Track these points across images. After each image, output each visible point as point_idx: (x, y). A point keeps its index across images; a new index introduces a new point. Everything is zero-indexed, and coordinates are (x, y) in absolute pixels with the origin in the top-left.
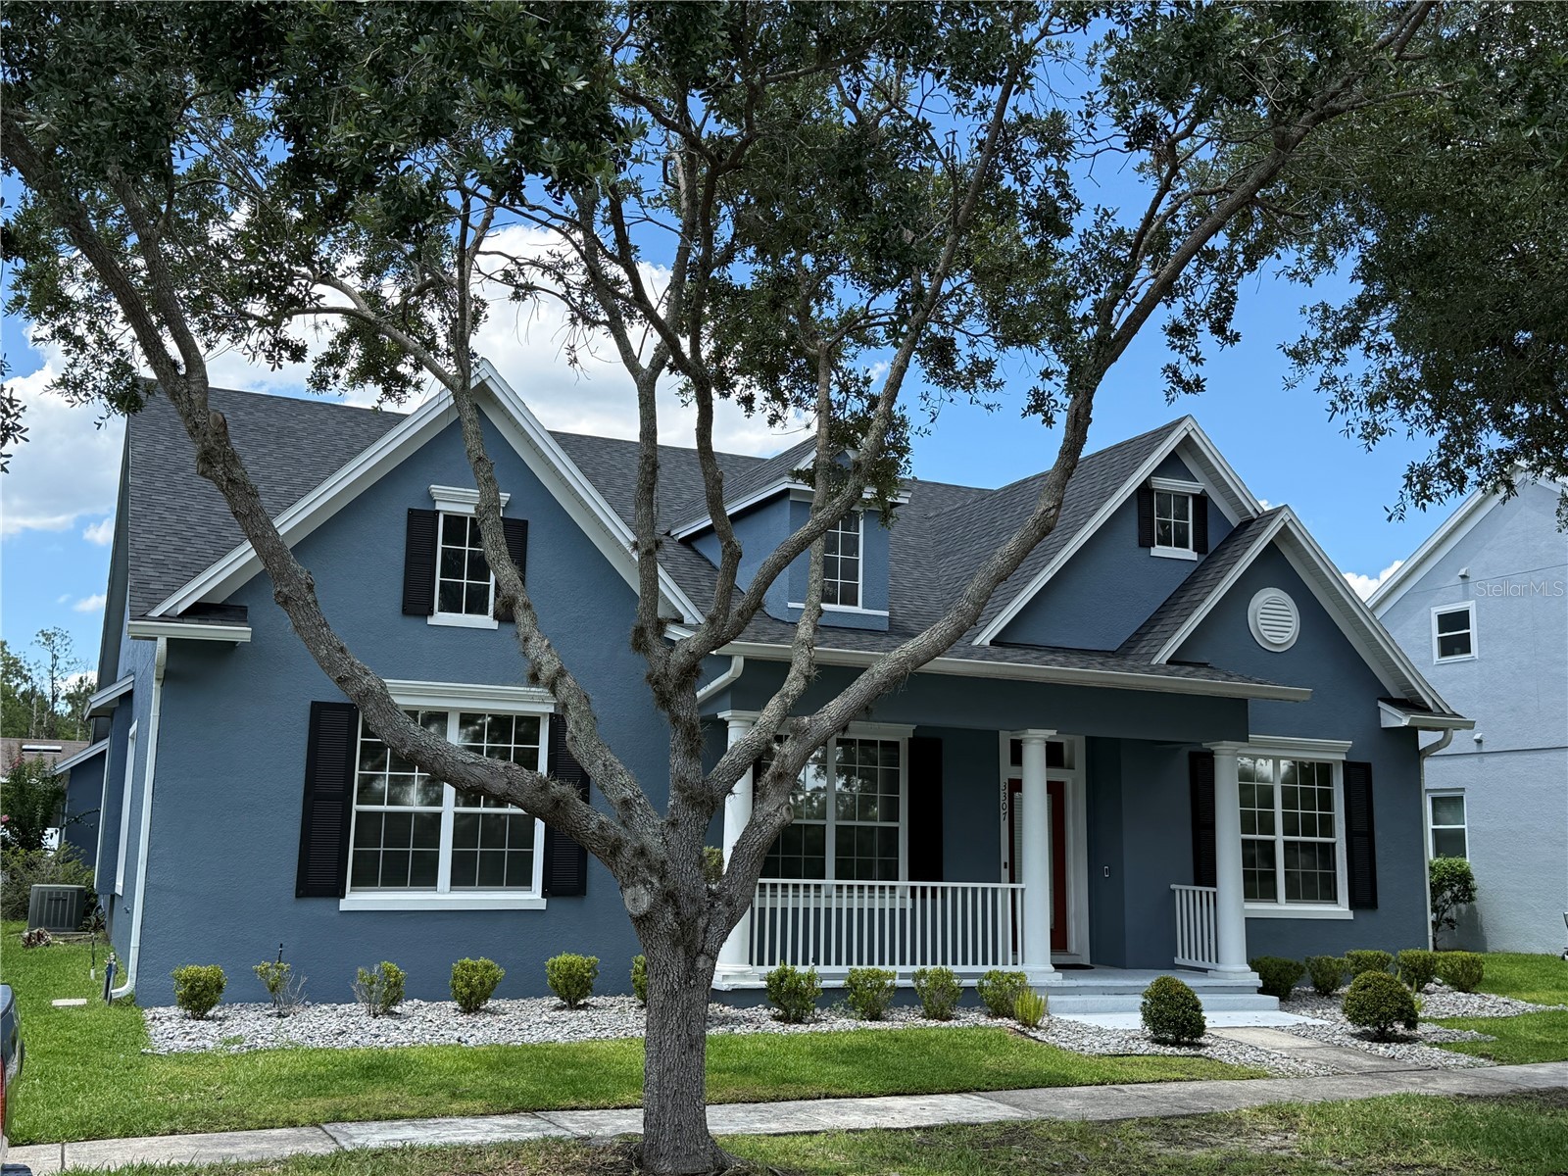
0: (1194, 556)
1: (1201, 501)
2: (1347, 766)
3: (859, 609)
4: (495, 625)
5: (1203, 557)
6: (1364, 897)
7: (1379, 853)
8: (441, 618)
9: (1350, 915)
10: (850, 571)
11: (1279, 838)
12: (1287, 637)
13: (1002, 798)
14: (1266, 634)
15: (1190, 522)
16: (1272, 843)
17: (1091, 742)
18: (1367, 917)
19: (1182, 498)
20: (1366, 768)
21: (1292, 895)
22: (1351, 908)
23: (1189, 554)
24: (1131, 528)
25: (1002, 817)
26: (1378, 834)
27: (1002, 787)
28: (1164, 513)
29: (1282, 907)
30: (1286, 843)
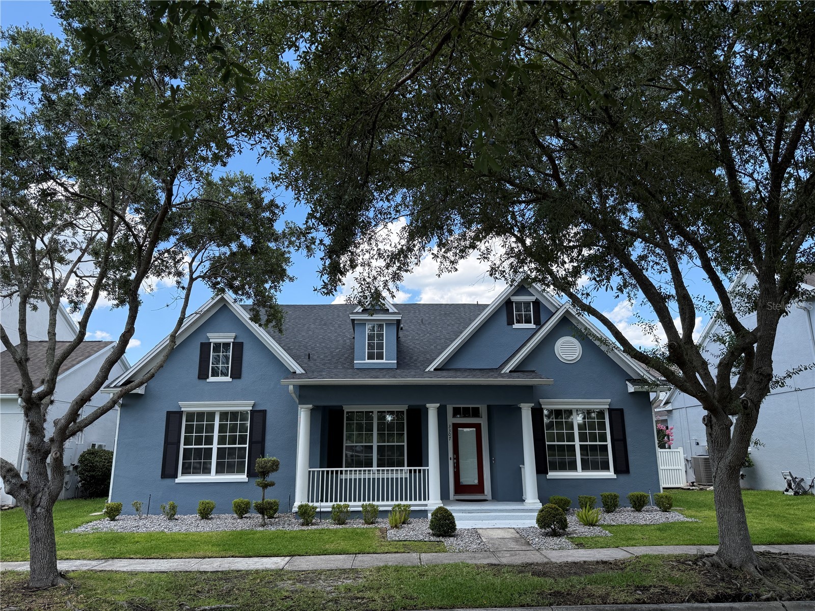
0: (534, 326)
1: (537, 303)
2: (611, 411)
3: (384, 361)
4: (231, 380)
5: (539, 327)
6: (622, 468)
7: (630, 448)
8: (211, 379)
9: (615, 477)
10: (380, 346)
11: (577, 443)
12: (575, 357)
13: (449, 431)
14: (563, 356)
15: (532, 313)
16: (574, 445)
17: (489, 407)
18: (624, 478)
19: (527, 304)
20: (621, 412)
21: (585, 467)
22: (615, 473)
23: (532, 326)
24: (504, 318)
25: (449, 439)
26: (629, 440)
27: (448, 427)
28: (518, 310)
29: (580, 474)
30: (580, 445)
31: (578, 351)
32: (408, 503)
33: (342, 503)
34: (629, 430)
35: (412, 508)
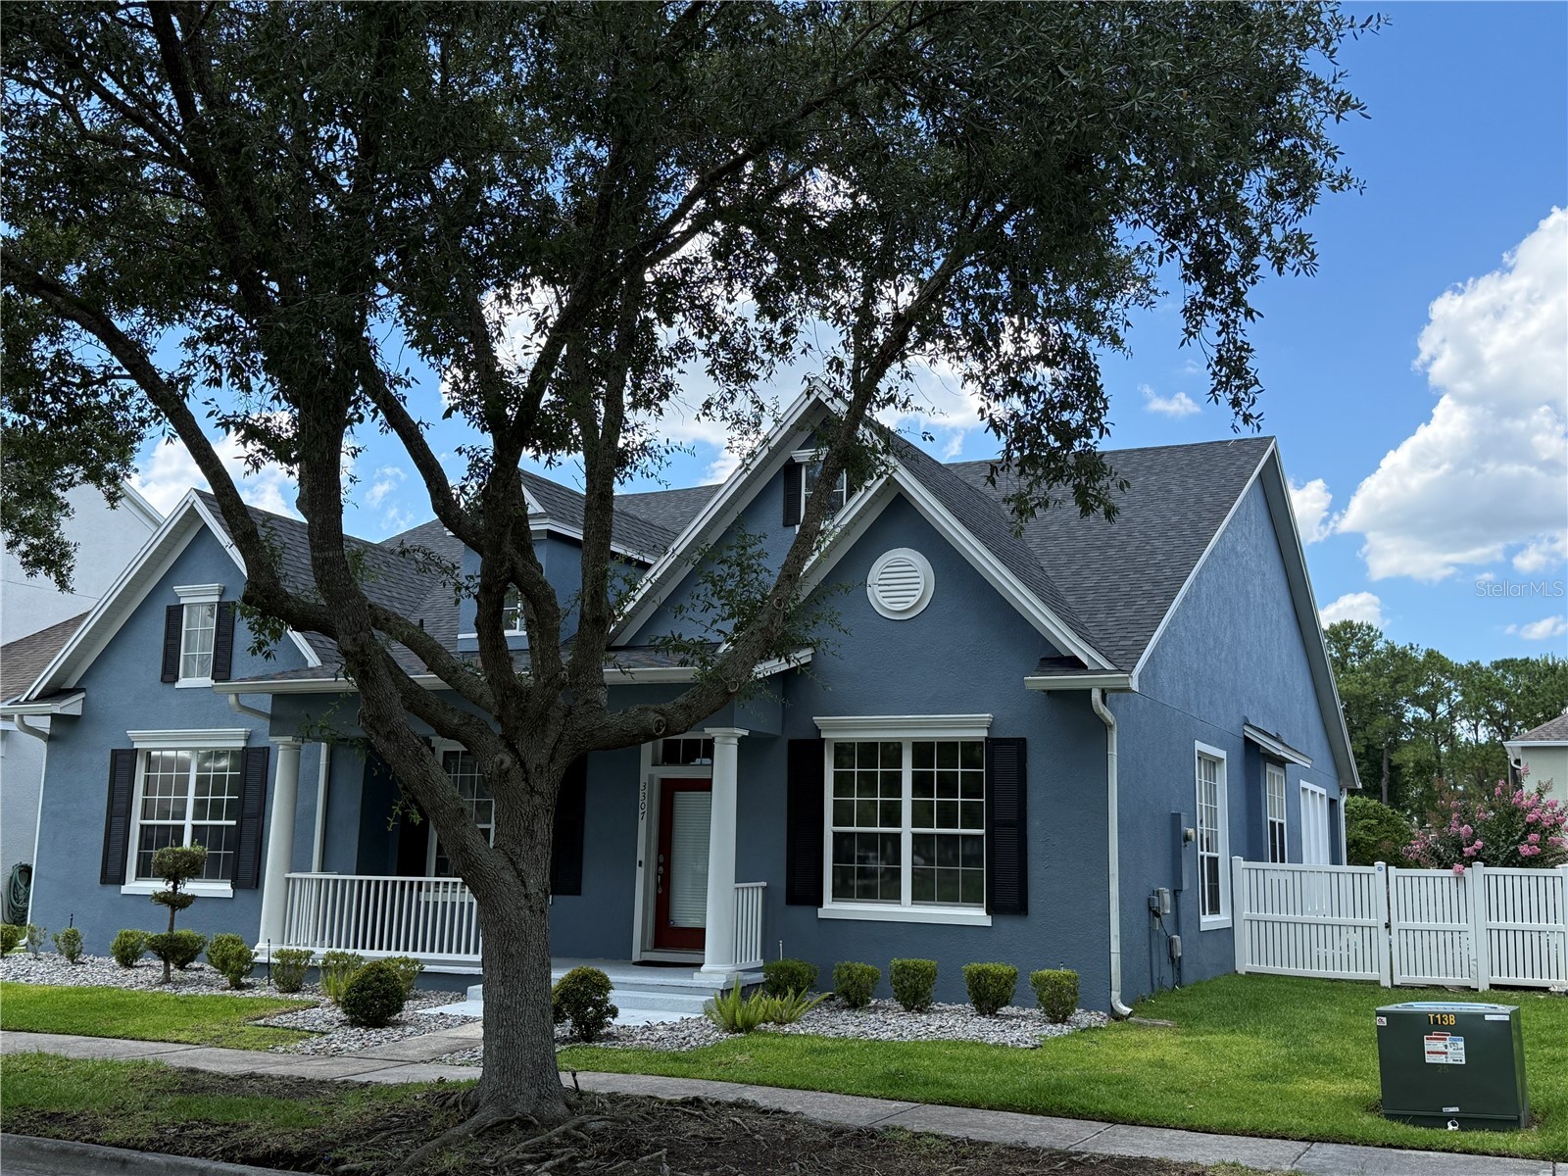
2: (991, 744)
4: (213, 684)
6: (1008, 899)
8: (183, 683)
9: (987, 921)
11: (907, 830)
12: (914, 602)
13: (641, 798)
14: (886, 602)
16: (898, 836)
18: (1011, 925)
20: (1020, 745)
21: (918, 896)
22: (988, 913)
24: (777, 508)
25: (640, 816)
26: (1034, 824)
27: (642, 787)
29: (906, 910)
30: (915, 836)
31: (921, 587)
32: (418, 955)
33: (350, 951)
34: (1036, 797)
35: (428, 968)
